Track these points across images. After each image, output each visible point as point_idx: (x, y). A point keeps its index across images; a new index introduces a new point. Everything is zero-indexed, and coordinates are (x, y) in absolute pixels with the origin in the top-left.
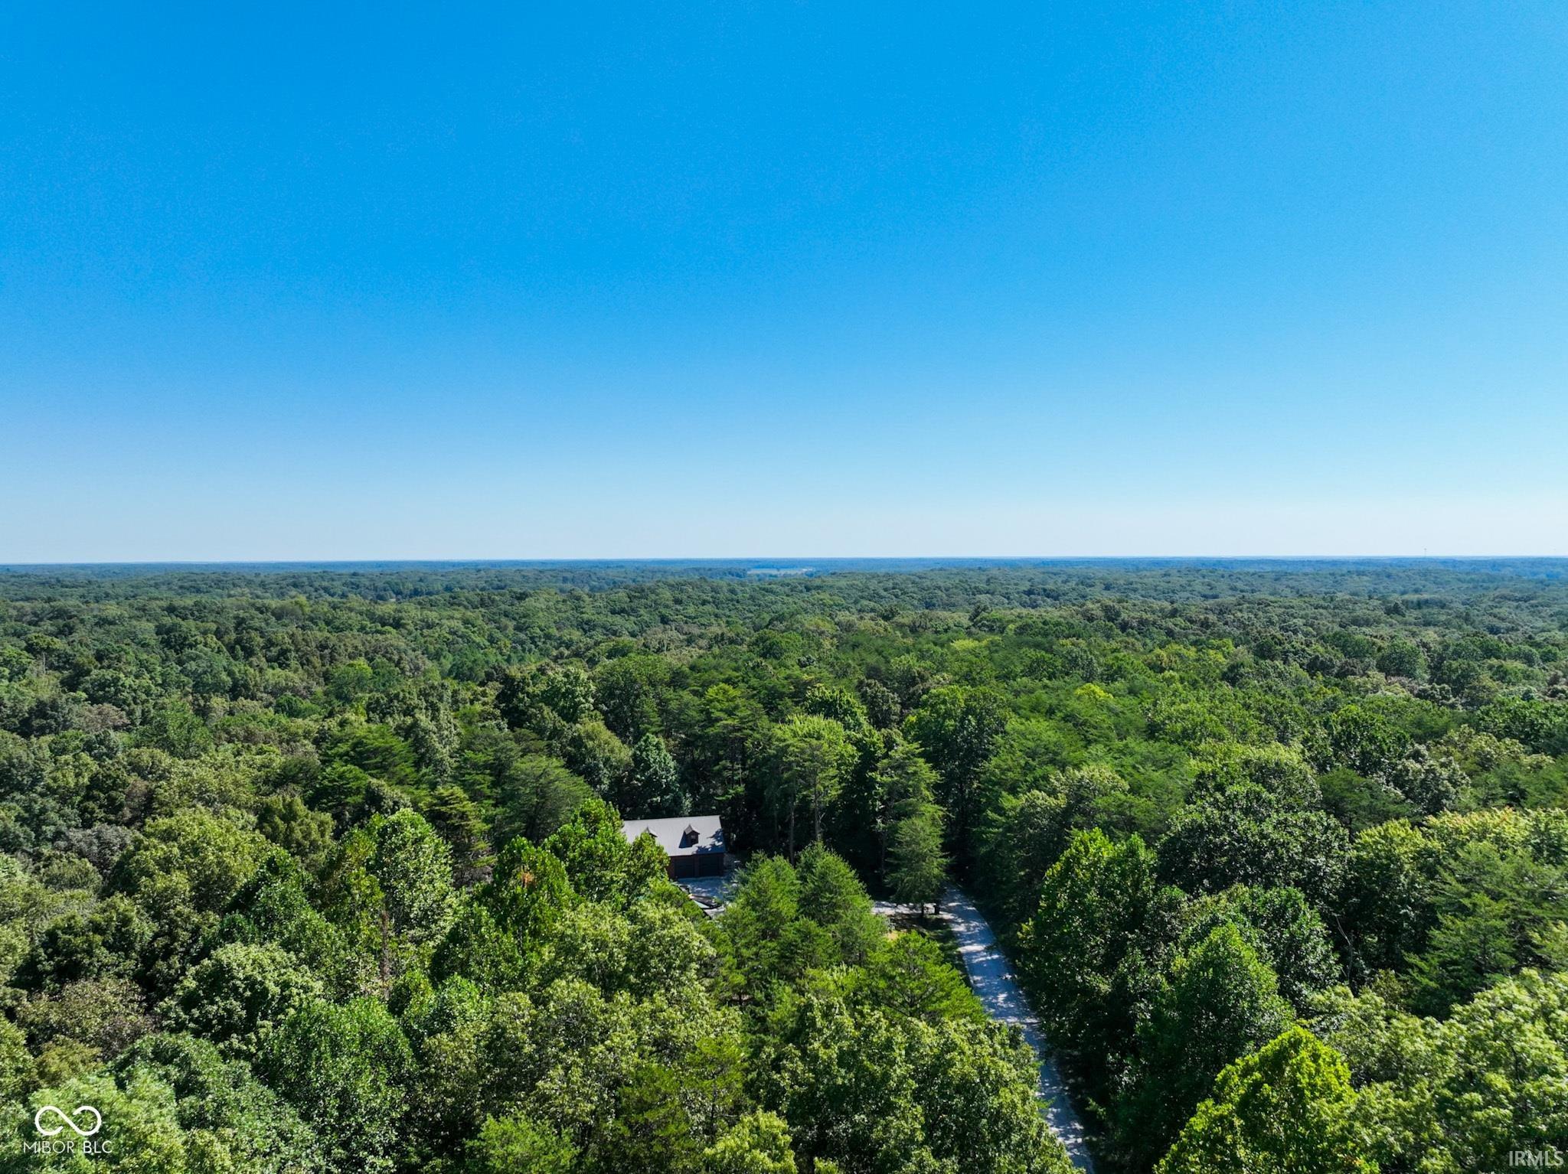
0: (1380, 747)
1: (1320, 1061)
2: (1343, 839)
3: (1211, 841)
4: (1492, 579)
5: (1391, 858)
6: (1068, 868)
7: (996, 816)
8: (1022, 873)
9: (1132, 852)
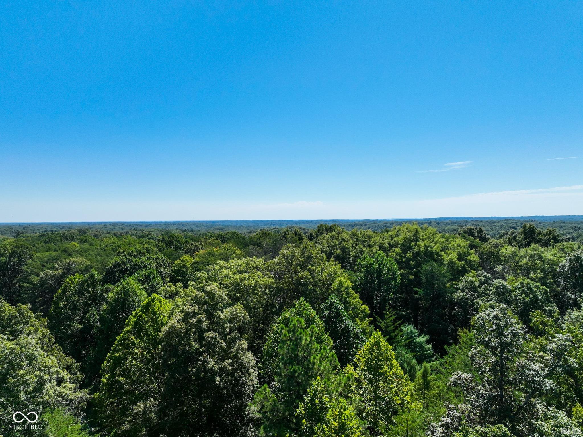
0: (181, 244)
1: (162, 303)
2: (169, 263)
3: (123, 267)
4: (213, 226)
5: (185, 266)
6: (64, 291)
7: (28, 285)
8: (42, 308)
9: (92, 276)
